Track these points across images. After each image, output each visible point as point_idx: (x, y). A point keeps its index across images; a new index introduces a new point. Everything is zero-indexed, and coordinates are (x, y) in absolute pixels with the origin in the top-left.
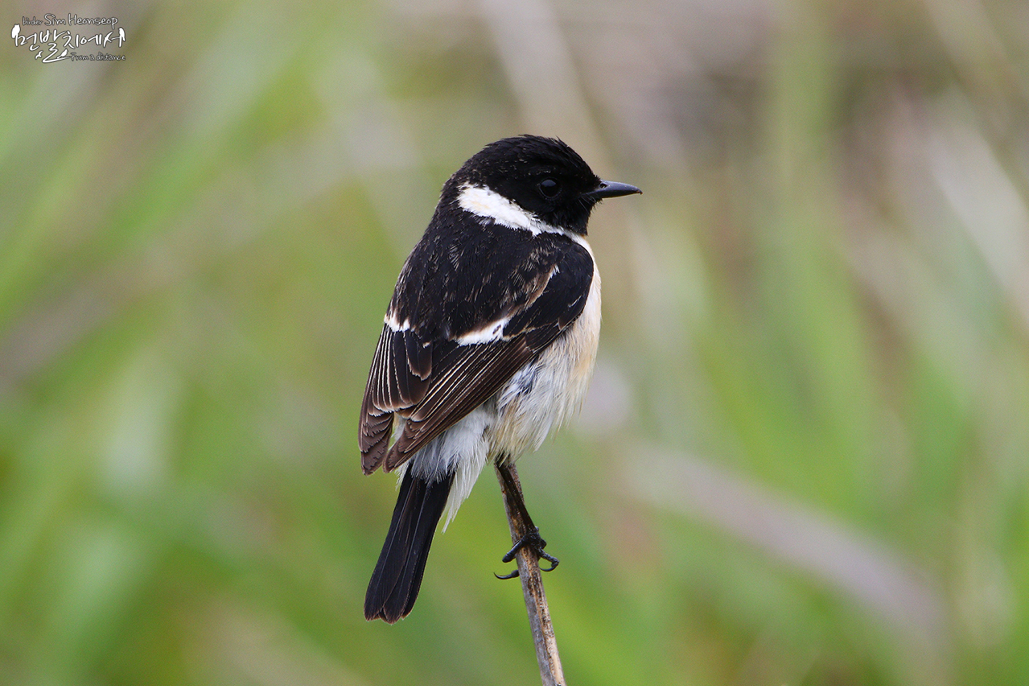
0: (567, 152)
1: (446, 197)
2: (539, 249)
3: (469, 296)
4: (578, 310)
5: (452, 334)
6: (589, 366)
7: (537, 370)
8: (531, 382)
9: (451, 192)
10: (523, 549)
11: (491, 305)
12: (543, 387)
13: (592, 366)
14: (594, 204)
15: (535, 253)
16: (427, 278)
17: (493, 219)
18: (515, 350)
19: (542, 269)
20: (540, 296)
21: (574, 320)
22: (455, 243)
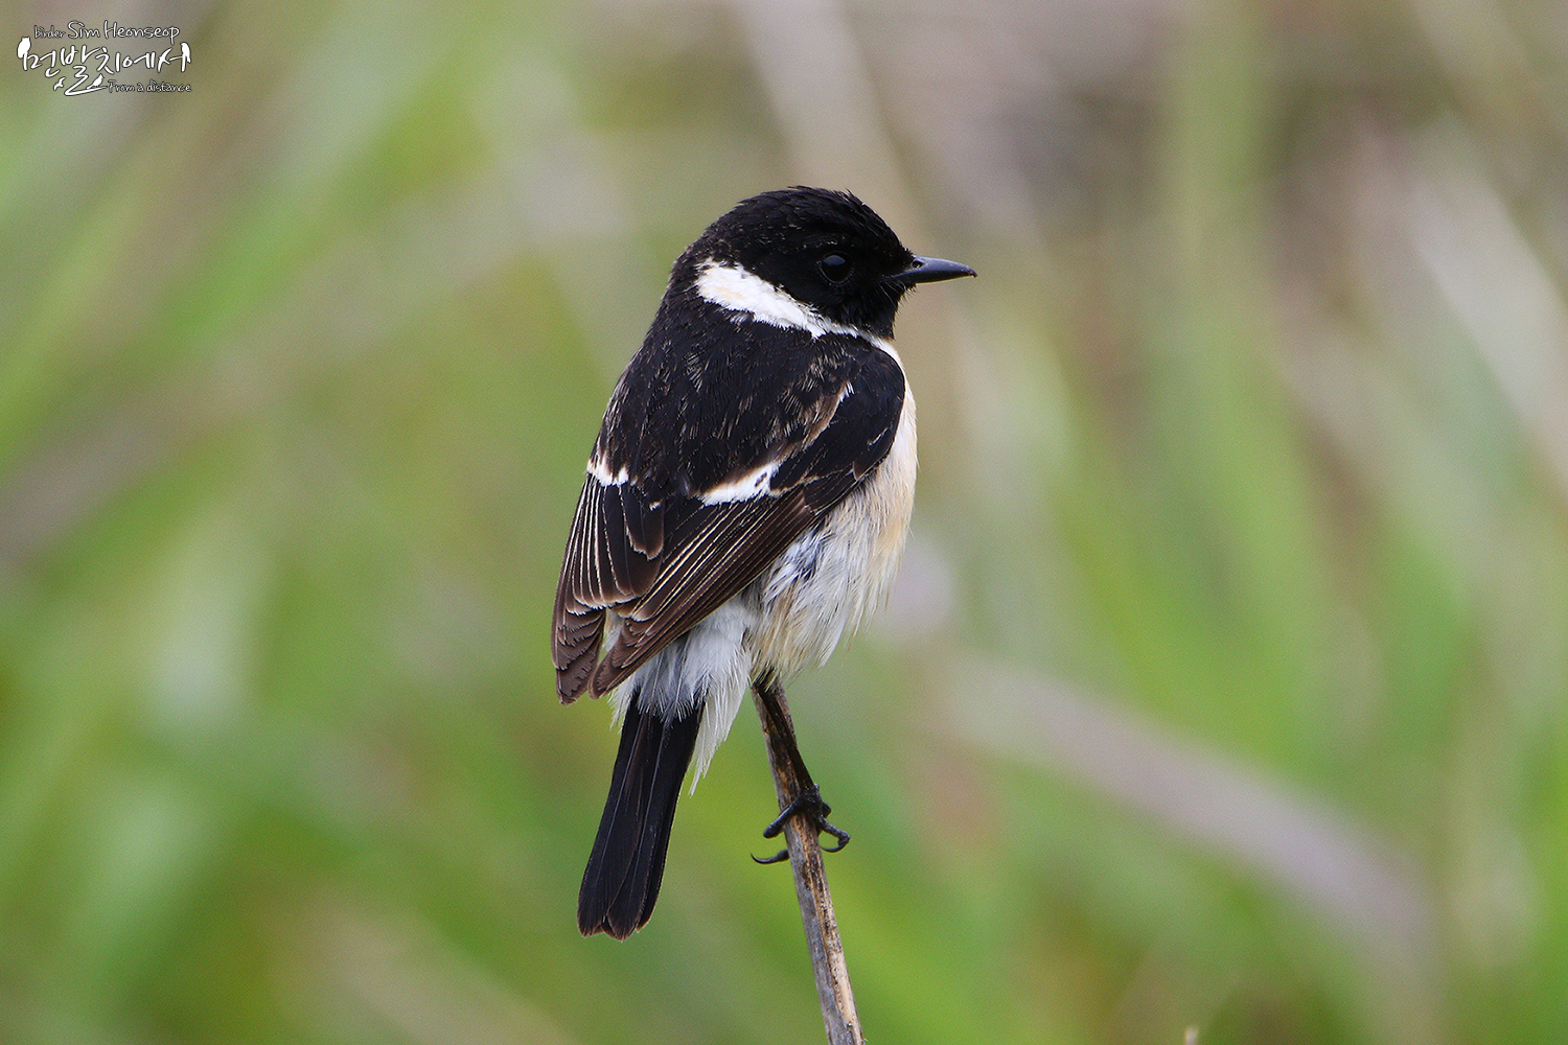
0: (863, 213)
1: (678, 281)
2: (824, 357)
3: (719, 430)
4: (883, 449)
5: (695, 487)
6: (899, 537)
7: (823, 543)
8: (815, 561)
9: (686, 273)
10: (795, 818)
11: (752, 443)
12: (832, 568)
13: (905, 533)
14: (903, 292)
15: (817, 363)
16: (654, 403)
17: (751, 314)
18: (789, 510)
19: (828, 388)
20: (824, 429)
21: (877, 465)
22: (695, 351)
